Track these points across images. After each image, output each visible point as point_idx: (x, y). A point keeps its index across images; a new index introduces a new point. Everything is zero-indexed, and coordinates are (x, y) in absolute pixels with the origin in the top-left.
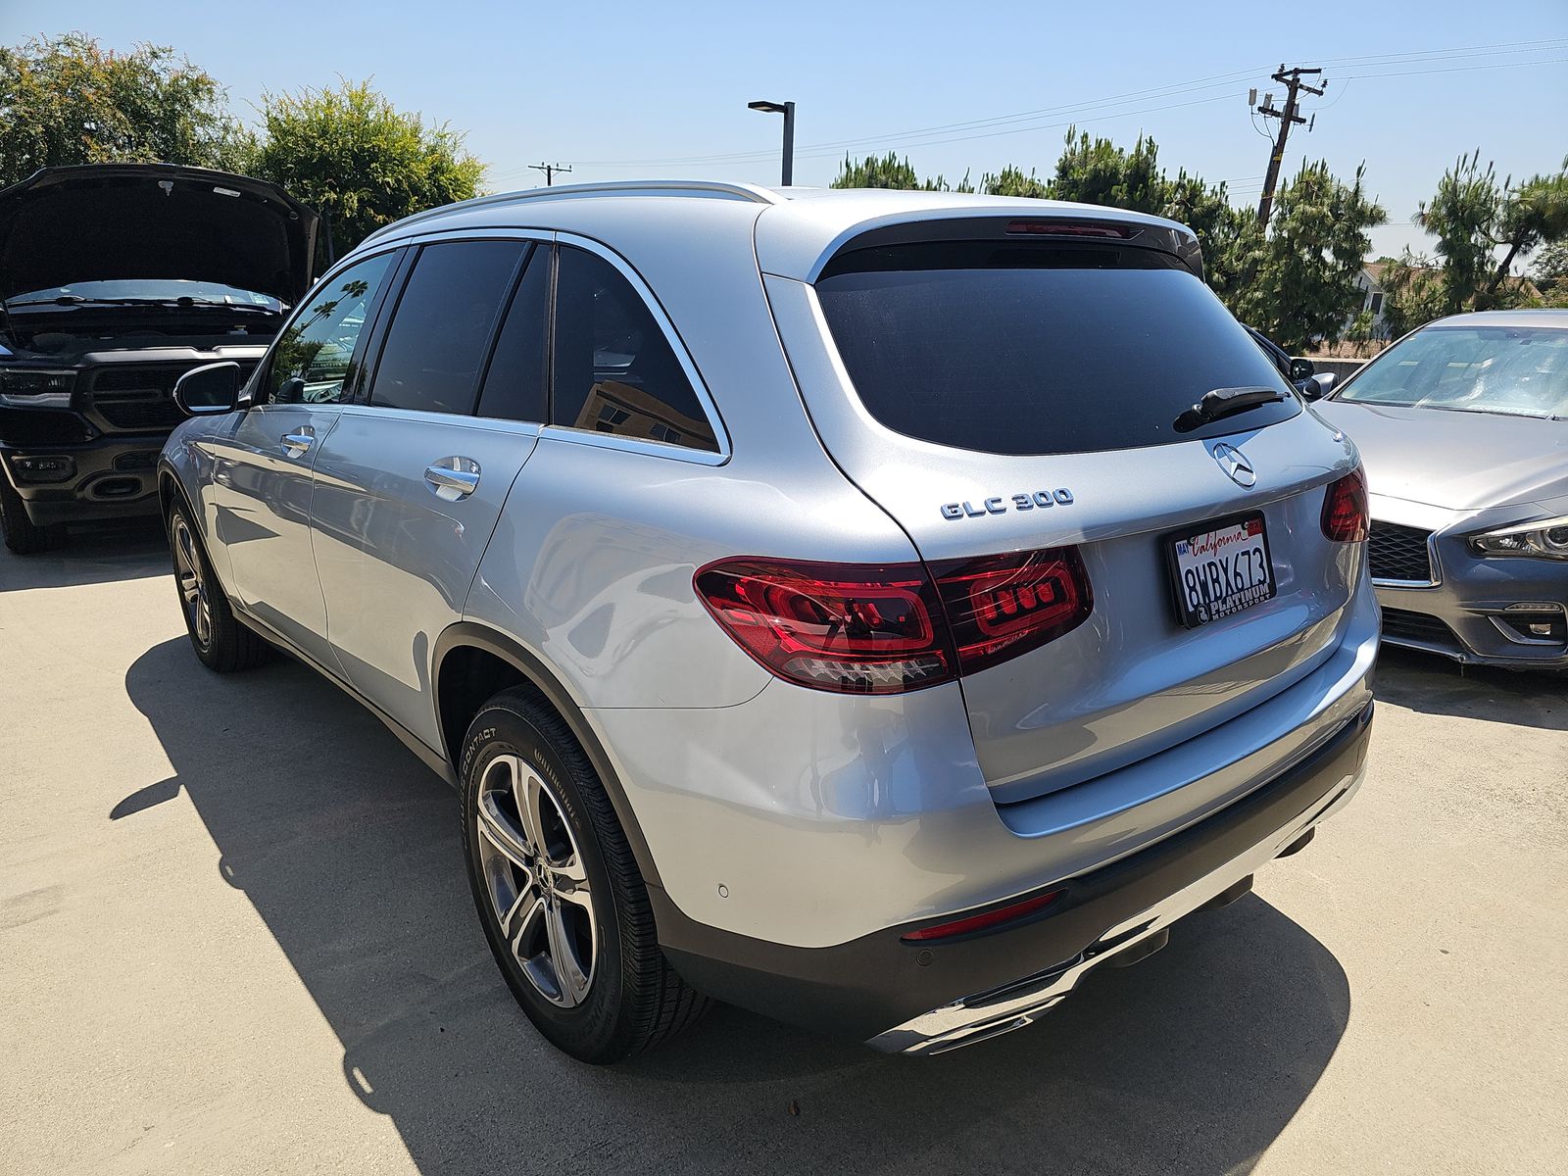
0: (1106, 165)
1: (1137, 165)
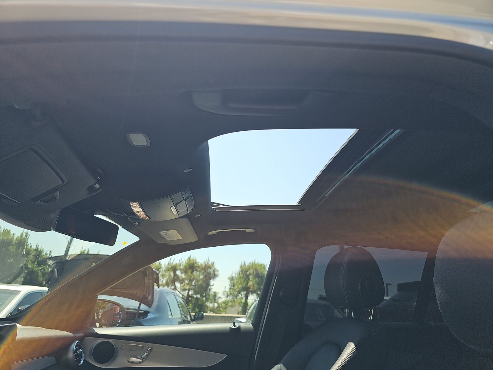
0: (8, 239)
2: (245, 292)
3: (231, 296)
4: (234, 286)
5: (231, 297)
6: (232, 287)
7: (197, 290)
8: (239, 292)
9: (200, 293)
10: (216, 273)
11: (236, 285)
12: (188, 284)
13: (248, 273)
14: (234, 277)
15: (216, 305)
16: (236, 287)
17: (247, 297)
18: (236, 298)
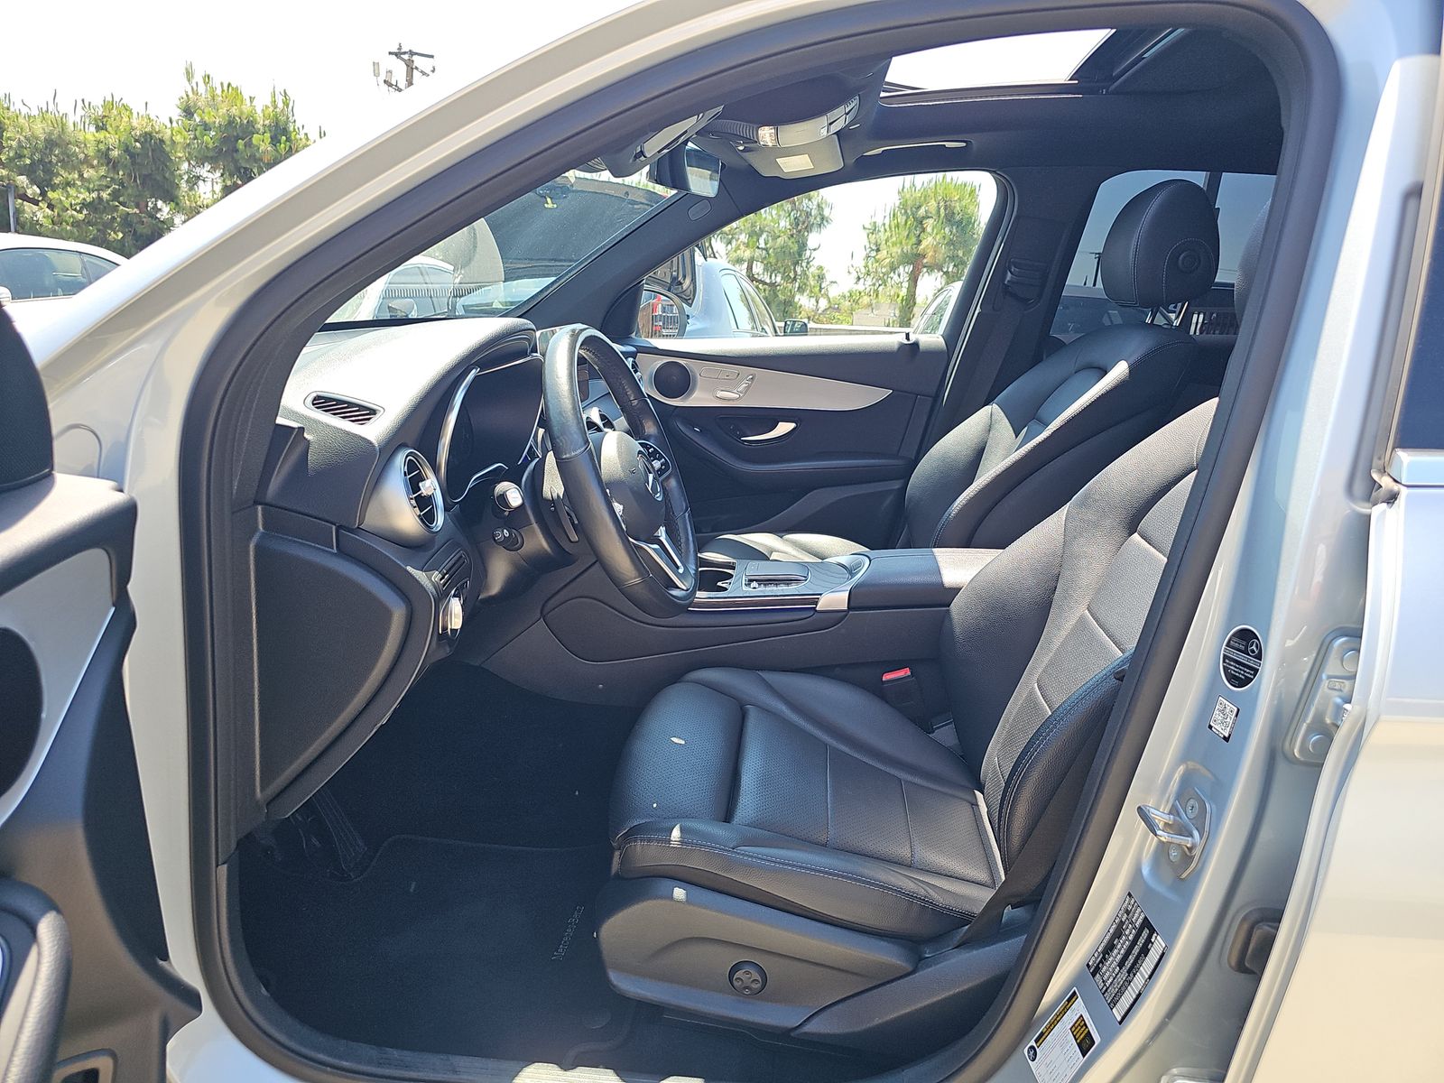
0: (242, 112)
1: (276, 116)
2: (909, 268)
3: (869, 279)
4: (878, 250)
5: (869, 281)
6: (873, 254)
7: (773, 260)
8: (893, 269)
9: (782, 270)
10: (826, 212)
11: (883, 246)
12: (747, 245)
13: (922, 212)
14: (879, 223)
15: (823, 304)
16: (883, 254)
17: (914, 280)
18: (885, 283)
